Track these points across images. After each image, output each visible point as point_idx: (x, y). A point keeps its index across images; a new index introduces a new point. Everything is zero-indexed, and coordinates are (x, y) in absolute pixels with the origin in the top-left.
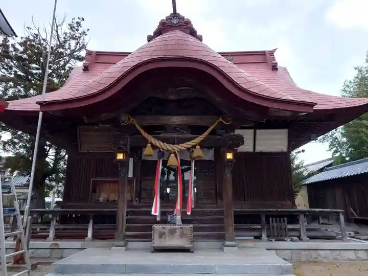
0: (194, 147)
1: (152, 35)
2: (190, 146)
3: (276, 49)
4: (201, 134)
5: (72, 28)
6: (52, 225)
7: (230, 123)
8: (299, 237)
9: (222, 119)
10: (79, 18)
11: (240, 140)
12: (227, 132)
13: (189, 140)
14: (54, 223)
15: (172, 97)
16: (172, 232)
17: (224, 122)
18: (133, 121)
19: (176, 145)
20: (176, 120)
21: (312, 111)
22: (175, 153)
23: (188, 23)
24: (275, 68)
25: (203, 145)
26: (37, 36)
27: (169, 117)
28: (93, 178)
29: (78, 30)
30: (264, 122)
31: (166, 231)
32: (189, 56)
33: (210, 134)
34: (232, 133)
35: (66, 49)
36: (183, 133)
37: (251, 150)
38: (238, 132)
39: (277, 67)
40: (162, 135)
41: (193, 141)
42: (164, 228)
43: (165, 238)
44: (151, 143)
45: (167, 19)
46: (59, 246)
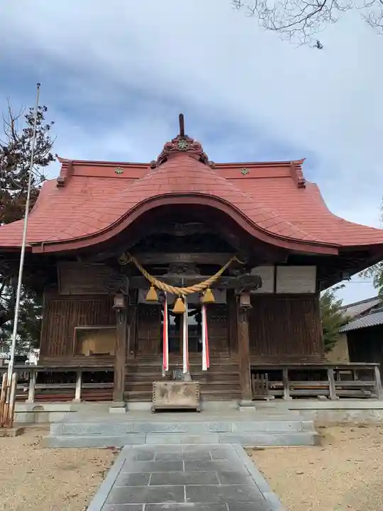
0: (204, 289)
1: (156, 160)
2: (199, 289)
3: (303, 160)
5: (31, 121)
6: (31, 384)
7: (246, 262)
8: (327, 396)
9: (237, 257)
10: (39, 107)
11: (258, 282)
12: (242, 272)
13: (198, 282)
14: (33, 381)
15: (179, 234)
16: (175, 389)
17: (239, 261)
18: (133, 259)
19: (183, 288)
20: (184, 258)
21: (337, 253)
22: (181, 297)
23: (197, 147)
24: (302, 185)
27: (174, 255)
28: (77, 326)
29: (39, 123)
31: (169, 389)
33: (222, 275)
34: (248, 274)
36: (191, 274)
37: (271, 291)
39: (305, 185)
40: (165, 276)
41: (203, 283)
42: (166, 385)
43: (167, 397)
44: (154, 286)
45: (173, 142)
46: (43, 409)
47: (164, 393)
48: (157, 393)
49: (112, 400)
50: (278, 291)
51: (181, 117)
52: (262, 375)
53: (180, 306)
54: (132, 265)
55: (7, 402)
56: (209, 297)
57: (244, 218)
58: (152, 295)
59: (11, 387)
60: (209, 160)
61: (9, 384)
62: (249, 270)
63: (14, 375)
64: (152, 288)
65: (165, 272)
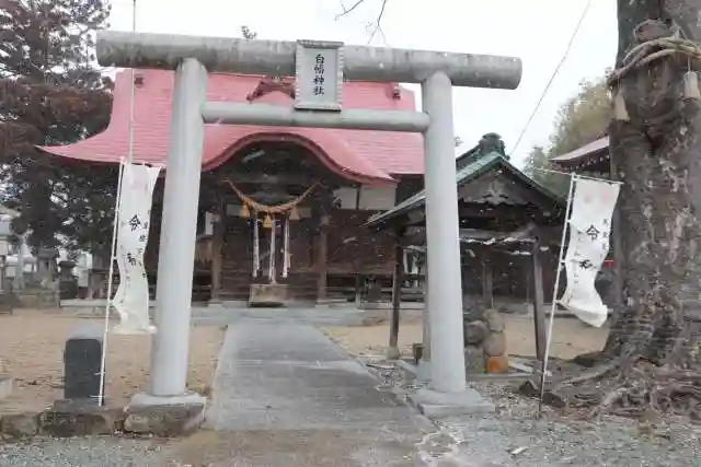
2: (286, 208)
16: (268, 290)
19: (272, 207)
22: (270, 215)
25: (299, 206)
31: (262, 289)
39: (398, 96)
42: (261, 286)
43: (262, 295)
47: (258, 293)
48: (253, 293)
50: (361, 208)
53: (269, 223)
54: (227, 186)
56: (294, 216)
58: (245, 213)
62: (330, 192)
64: (245, 206)
65: (255, 191)
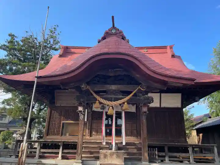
0: (124, 103)
2: (121, 103)
4: (128, 96)
7: (145, 89)
8: (189, 161)
9: (140, 87)
10: (55, 26)
11: (151, 100)
12: (143, 95)
13: (121, 99)
15: (111, 75)
16: (112, 154)
17: (142, 89)
18: (88, 87)
19: (113, 102)
20: (113, 87)
21: (194, 84)
22: (112, 107)
23: (121, 32)
24: (173, 56)
25: (129, 102)
26: (31, 36)
27: (108, 86)
28: (63, 121)
29: (55, 33)
30: (165, 89)
31: (108, 154)
32: (121, 52)
33: (133, 96)
34: (146, 96)
35: (48, 44)
36: (117, 95)
37: (158, 106)
38: (150, 95)
40: (104, 96)
41: (122, 100)
42: (107, 152)
43: (107, 158)
44: (98, 101)
45: (109, 30)
46: (42, 162)
47: (105, 156)
48: (102, 156)
49: (75, 159)
51: (113, 17)
52: (154, 149)
54: (88, 90)
55: (22, 158)
57: (144, 65)
59: (24, 150)
60: (127, 39)
61: (23, 148)
62: (147, 94)
63: (26, 144)
64: (97, 102)
